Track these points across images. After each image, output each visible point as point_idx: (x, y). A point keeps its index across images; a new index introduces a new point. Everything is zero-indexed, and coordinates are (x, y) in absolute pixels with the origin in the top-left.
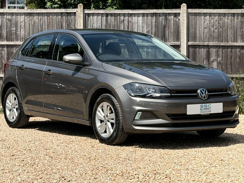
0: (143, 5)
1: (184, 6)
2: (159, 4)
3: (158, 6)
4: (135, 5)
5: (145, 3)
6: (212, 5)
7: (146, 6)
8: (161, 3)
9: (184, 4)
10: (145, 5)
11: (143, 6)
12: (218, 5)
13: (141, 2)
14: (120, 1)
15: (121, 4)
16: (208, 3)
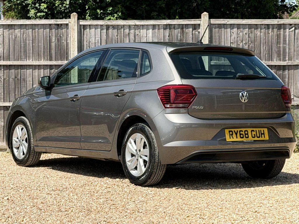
0: (152, 13)
1: (205, 16)
2: (172, 11)
3: (171, 14)
4: (141, 13)
5: (154, 11)
6: (239, 12)
7: (155, 15)
8: (174, 10)
9: (205, 13)
10: (155, 13)
11: (152, 15)
12: (247, 12)
13: (149, 9)
14: (123, 8)
15: (124, 11)
16: (234, 10)
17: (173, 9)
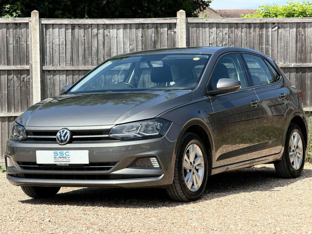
0: (56, 11)
2: (78, 10)
3: (77, 13)
4: (43, 12)
5: (59, 9)
6: (152, 11)
7: (60, 13)
8: (82, 8)
10: (60, 12)
11: (56, 13)
12: (161, 11)
13: (52, 7)
14: (23, 6)
15: (24, 9)
16: (146, 9)
17: (80, 7)
